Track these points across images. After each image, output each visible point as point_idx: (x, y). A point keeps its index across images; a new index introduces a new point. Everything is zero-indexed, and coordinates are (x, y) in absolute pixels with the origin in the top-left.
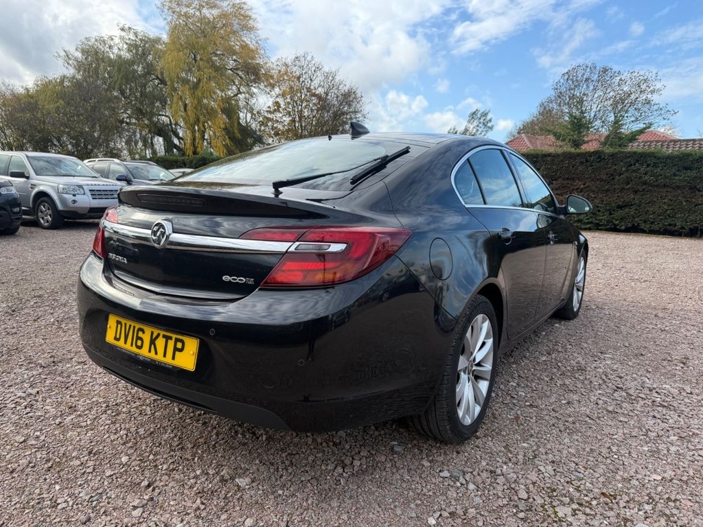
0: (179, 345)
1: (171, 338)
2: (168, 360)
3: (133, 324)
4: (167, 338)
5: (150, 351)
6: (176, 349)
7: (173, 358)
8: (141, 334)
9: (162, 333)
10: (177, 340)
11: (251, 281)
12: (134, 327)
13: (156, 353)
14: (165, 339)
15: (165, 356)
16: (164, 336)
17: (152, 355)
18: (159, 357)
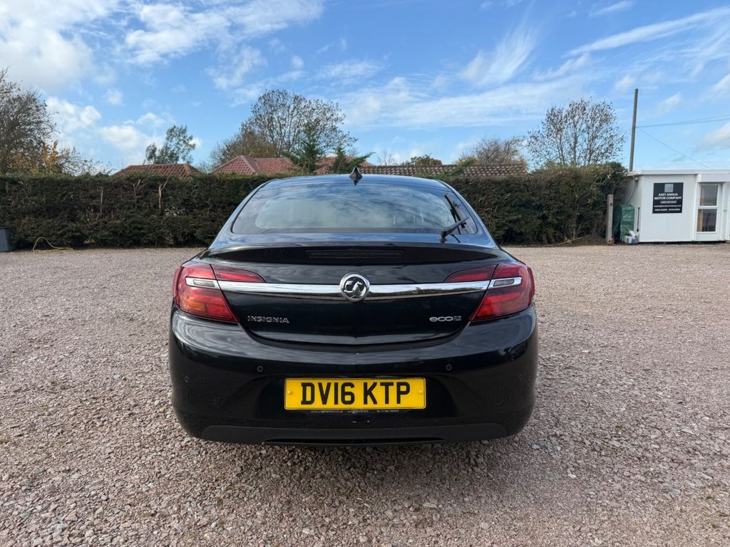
0: (403, 388)
1: (392, 384)
2: (393, 404)
3: (333, 382)
4: (387, 385)
5: (366, 402)
6: (399, 393)
7: (399, 401)
8: (348, 389)
9: (379, 382)
10: (399, 385)
11: (459, 318)
12: (336, 385)
13: (375, 402)
14: (384, 387)
15: (387, 402)
16: (382, 384)
17: (370, 405)
18: (381, 405)
